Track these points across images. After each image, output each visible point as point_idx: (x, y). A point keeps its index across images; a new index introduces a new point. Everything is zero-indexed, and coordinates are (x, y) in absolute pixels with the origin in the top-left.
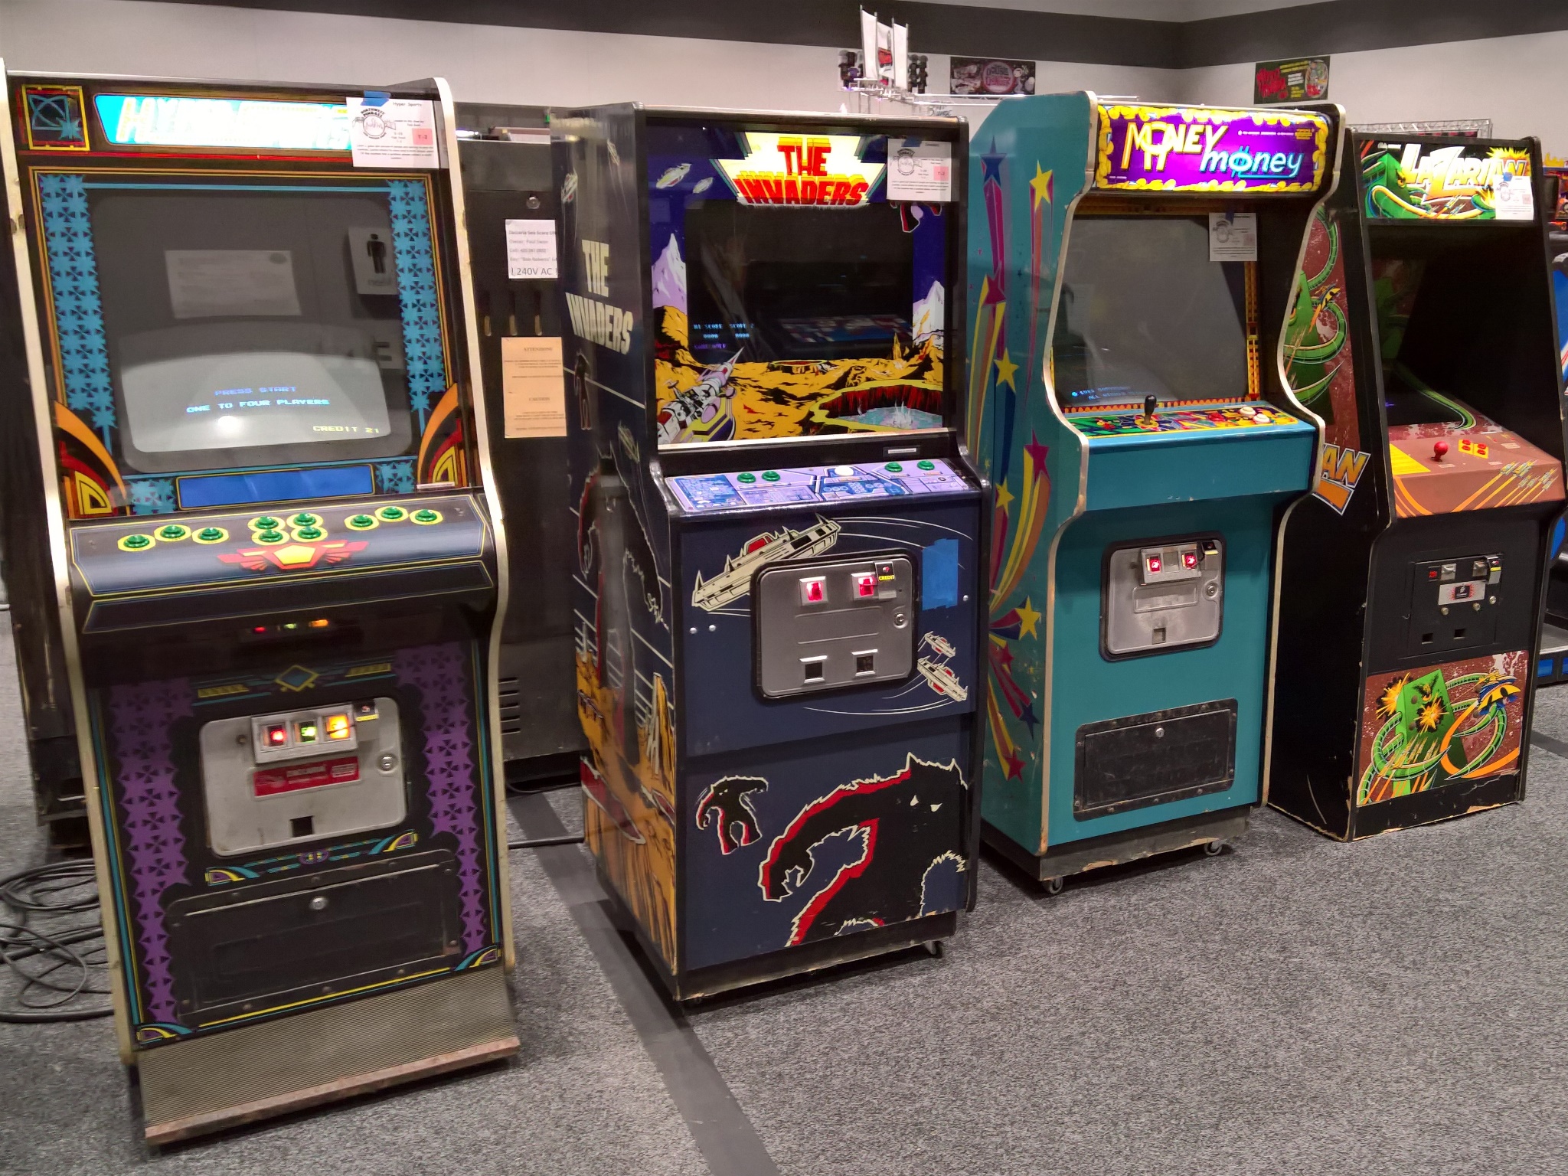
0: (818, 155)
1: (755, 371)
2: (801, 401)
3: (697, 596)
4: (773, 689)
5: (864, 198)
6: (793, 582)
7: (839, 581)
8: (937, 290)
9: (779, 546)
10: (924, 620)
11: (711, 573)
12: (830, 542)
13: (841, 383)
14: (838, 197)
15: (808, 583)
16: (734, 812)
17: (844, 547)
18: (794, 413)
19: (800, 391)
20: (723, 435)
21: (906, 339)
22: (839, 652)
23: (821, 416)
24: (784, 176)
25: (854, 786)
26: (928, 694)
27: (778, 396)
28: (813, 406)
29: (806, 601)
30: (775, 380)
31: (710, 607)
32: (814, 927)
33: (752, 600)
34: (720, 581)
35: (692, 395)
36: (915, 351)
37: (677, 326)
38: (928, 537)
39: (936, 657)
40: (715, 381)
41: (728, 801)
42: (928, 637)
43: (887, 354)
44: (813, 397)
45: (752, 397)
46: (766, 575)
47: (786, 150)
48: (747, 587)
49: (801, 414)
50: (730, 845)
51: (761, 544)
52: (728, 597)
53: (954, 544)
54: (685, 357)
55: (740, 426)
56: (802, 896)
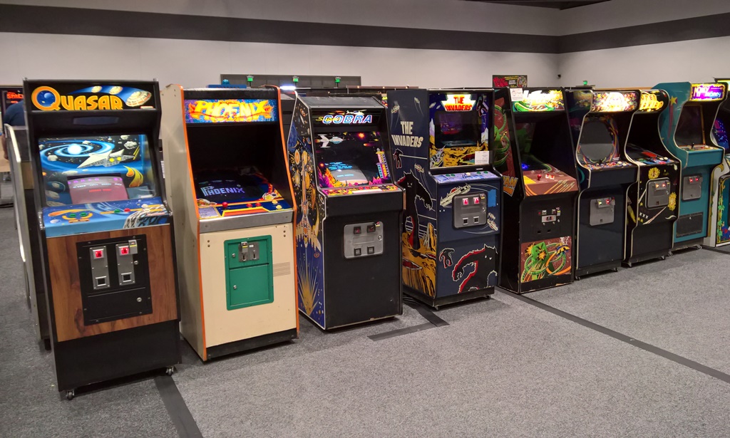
0: (462, 99)
1: (448, 150)
2: (458, 157)
3: (441, 203)
4: (457, 225)
5: (471, 108)
6: (461, 200)
7: (471, 200)
8: (487, 130)
9: (458, 191)
10: (489, 210)
11: (444, 197)
12: (469, 190)
13: (466, 153)
14: (466, 109)
15: (464, 200)
16: (447, 257)
17: (472, 192)
18: (456, 160)
19: (457, 155)
20: (441, 166)
21: (480, 142)
22: (471, 217)
23: (462, 161)
24: (455, 104)
25: (472, 252)
26: (490, 229)
27: (453, 156)
28: (460, 158)
29: (464, 204)
30: (452, 152)
31: (444, 205)
32: (464, 288)
33: (452, 204)
34: (446, 199)
35: (435, 156)
36: (482, 145)
37: (433, 140)
38: (489, 189)
39: (491, 219)
40: (440, 153)
41: (446, 254)
42: (489, 214)
43: (476, 146)
44: (460, 156)
45: (447, 156)
46: (455, 198)
47: (455, 98)
48: (451, 201)
49: (457, 161)
50: (446, 266)
51: (454, 190)
52: (447, 203)
53: (495, 191)
54: (434, 147)
55: (445, 164)
56: (462, 280)
